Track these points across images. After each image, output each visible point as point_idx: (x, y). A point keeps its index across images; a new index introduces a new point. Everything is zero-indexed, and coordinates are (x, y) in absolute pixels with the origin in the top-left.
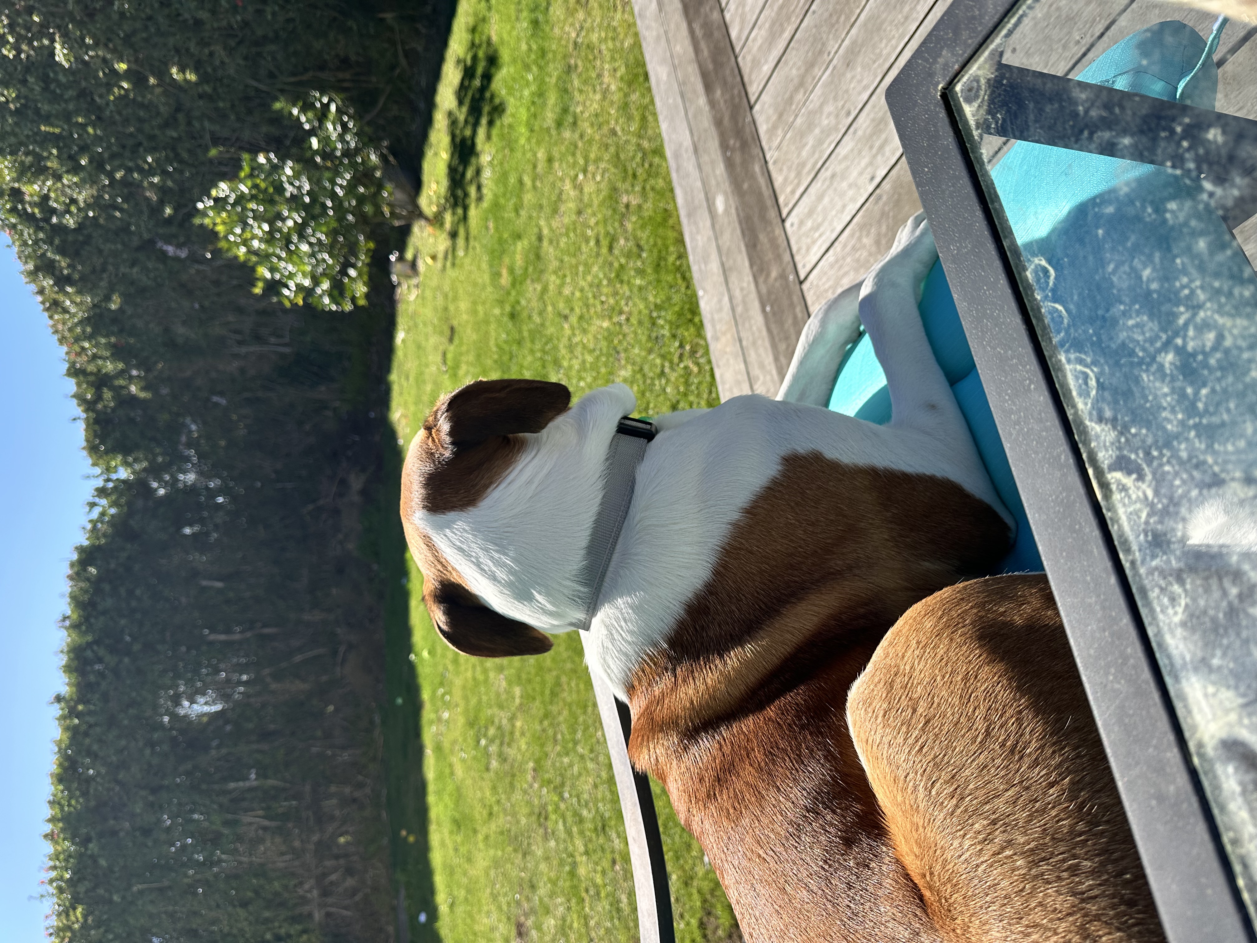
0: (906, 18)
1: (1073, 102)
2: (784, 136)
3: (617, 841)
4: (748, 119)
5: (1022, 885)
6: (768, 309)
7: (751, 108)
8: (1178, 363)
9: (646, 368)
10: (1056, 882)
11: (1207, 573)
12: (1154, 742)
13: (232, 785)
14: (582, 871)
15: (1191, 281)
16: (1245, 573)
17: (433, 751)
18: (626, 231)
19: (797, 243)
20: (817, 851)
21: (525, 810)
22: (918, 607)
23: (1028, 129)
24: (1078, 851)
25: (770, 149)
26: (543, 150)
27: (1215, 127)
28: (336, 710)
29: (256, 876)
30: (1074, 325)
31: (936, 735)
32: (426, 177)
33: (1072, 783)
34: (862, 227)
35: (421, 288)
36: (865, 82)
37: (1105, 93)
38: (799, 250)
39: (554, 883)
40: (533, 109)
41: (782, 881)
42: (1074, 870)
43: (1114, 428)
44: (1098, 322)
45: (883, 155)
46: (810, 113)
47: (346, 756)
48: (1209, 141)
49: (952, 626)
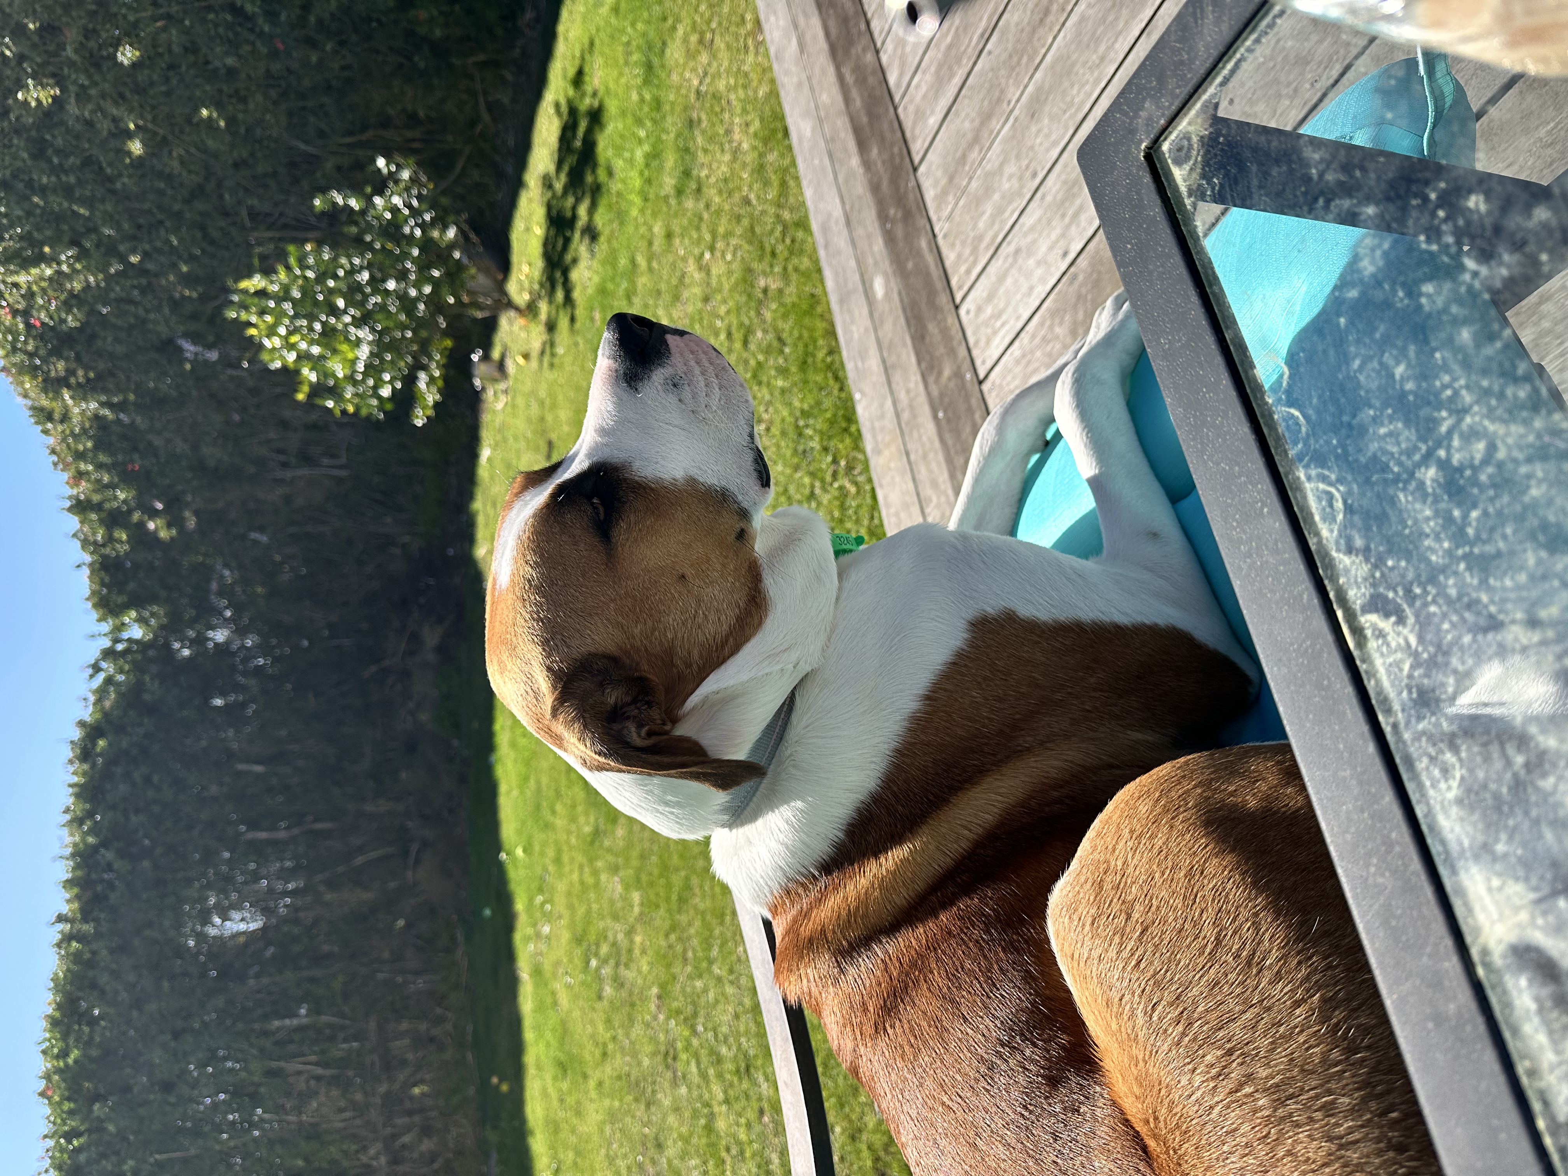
0: (1102, 59)
1: (1305, 163)
2: (956, 204)
3: (764, 1086)
4: (912, 184)
5: (1266, 1129)
6: (941, 415)
7: (915, 170)
8: (1441, 480)
9: (792, 489)
10: (1307, 1124)
11: (1485, 738)
12: (1428, 950)
13: (277, 1023)
14: (721, 1125)
15: (1455, 379)
16: (1532, 738)
17: (531, 976)
18: (764, 321)
19: (974, 334)
20: (1015, 1094)
21: (648, 1049)
22: (1131, 788)
23: (1251, 197)
24: (1332, 1085)
25: (939, 220)
26: (660, 223)
27: (1477, 193)
28: (408, 926)
29: (308, 1138)
30: (1314, 434)
31: (1156, 946)
32: (516, 257)
33: (1324, 1000)
34: (1054, 313)
35: (511, 394)
36: (1054, 137)
37: (1343, 152)
38: (977, 342)
39: (686, 1140)
40: (646, 173)
41: (972, 1134)
42: (1328, 1109)
43: (1367, 560)
44: (1343, 431)
45: (1078, 225)
46: (989, 175)
47: (420, 983)
48: (1469, 209)
49: (1171, 810)
